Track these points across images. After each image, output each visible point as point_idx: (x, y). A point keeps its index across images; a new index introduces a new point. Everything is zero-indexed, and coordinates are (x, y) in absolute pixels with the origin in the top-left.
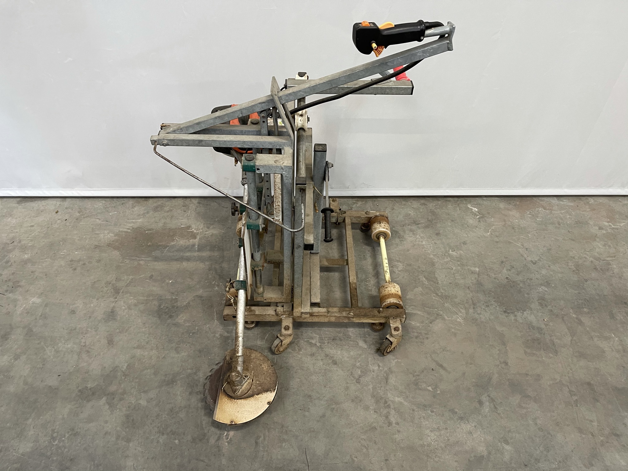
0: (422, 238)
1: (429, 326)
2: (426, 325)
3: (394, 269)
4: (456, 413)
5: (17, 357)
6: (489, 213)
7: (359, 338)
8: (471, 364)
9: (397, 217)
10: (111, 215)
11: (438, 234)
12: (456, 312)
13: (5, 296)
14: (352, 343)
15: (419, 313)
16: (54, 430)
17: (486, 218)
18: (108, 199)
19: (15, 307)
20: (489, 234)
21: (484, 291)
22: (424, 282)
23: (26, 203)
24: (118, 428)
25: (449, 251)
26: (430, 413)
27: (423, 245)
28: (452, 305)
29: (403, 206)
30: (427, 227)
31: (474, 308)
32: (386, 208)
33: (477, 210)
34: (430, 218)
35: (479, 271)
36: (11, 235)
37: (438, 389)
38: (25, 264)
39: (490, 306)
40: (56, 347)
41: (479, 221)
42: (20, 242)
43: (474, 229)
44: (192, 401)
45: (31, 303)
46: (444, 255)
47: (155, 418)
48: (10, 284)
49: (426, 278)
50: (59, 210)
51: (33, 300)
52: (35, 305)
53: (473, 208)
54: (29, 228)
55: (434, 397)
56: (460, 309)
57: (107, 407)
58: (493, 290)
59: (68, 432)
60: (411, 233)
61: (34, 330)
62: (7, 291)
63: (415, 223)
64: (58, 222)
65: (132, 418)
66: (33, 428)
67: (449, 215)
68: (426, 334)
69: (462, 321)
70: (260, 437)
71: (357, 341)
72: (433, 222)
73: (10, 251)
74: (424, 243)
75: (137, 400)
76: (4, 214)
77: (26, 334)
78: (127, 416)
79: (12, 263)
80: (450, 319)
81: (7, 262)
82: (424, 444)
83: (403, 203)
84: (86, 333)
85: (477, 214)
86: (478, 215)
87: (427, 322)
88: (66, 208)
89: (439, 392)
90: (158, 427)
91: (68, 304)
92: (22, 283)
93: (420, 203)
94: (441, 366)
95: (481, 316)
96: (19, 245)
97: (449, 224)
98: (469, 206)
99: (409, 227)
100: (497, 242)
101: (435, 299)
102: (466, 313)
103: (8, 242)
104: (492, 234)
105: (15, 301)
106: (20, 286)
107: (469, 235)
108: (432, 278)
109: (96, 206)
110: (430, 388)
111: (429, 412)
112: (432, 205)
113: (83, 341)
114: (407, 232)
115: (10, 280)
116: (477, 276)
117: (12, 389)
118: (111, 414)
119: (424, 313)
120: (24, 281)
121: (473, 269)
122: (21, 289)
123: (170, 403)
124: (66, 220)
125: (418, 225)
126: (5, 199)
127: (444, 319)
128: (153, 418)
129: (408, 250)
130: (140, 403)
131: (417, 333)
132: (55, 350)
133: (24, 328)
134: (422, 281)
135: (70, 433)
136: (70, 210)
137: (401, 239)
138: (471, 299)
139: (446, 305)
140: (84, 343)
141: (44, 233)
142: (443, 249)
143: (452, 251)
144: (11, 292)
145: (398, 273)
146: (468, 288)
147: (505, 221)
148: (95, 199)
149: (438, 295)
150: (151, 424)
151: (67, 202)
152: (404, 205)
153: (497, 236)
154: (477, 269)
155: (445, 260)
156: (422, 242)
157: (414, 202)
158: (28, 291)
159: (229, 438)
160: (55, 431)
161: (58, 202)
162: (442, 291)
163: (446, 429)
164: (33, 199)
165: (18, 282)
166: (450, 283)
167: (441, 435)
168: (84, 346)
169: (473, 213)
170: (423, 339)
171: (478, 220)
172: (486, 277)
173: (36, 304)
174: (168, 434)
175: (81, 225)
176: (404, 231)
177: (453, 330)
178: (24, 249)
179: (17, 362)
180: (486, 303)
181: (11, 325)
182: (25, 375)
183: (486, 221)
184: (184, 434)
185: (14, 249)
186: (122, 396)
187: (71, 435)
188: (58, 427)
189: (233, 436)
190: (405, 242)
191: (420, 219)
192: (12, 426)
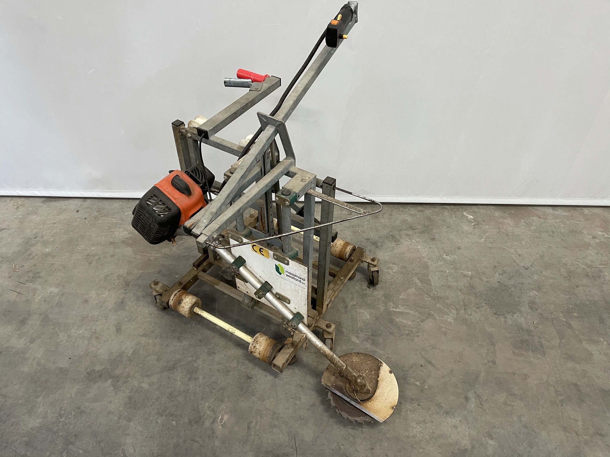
0: (417, 242)
1: (420, 325)
2: (417, 323)
3: (389, 270)
4: (442, 407)
5: (32, 341)
6: (484, 221)
7: (352, 334)
8: (459, 362)
9: (395, 222)
10: (126, 215)
11: (433, 239)
12: (447, 313)
13: (25, 285)
14: (345, 338)
15: (411, 312)
16: (62, 408)
17: (480, 225)
18: (124, 201)
19: (34, 295)
20: (483, 240)
21: (475, 294)
22: (418, 284)
23: (50, 203)
24: (121, 409)
25: (443, 255)
26: (417, 406)
27: (418, 249)
28: (443, 306)
29: (400, 213)
30: (423, 232)
31: (465, 309)
32: (385, 213)
33: (472, 218)
34: (426, 224)
35: (471, 275)
36: (35, 231)
37: (426, 385)
38: (46, 257)
39: (480, 308)
40: (68, 333)
41: (474, 228)
42: (42, 237)
43: (469, 236)
44: (191, 386)
45: (49, 292)
46: (439, 258)
47: (155, 401)
48: (31, 275)
49: (419, 280)
50: (80, 210)
51: (50, 289)
52: (52, 294)
53: (469, 216)
54: (52, 225)
55: (422, 391)
56: (451, 309)
57: (112, 388)
58: (485, 293)
59: (75, 410)
60: (408, 237)
61: (50, 317)
62: (27, 281)
63: (412, 228)
64: (79, 220)
65: (134, 400)
66: (43, 405)
67: (445, 221)
68: (417, 332)
69: (453, 321)
70: (252, 422)
71: (350, 336)
72: (429, 228)
73: (34, 245)
74: (419, 247)
75: (139, 384)
76: (29, 212)
77: (43, 320)
78: (130, 398)
79: (34, 256)
80: (441, 318)
81: (30, 255)
82: (409, 435)
83: (401, 209)
84: (97, 321)
85: (473, 221)
86: (473, 223)
87: (418, 321)
88: (86, 208)
89: (426, 387)
90: (158, 409)
91: (82, 294)
92: (42, 275)
93: (417, 210)
94: (430, 363)
95: (471, 317)
96: (42, 240)
97: (445, 230)
98: (465, 214)
99: (406, 232)
100: (490, 248)
101: (427, 300)
102: (457, 314)
103: (31, 237)
104: (486, 240)
105: (34, 290)
106: (40, 277)
107: (463, 241)
108: (425, 281)
109: (113, 207)
110: (418, 383)
111: (416, 405)
112: (428, 212)
113: (94, 327)
114: (403, 236)
115: (31, 271)
116: (469, 279)
117: (26, 369)
118: (115, 395)
119: (416, 312)
120: (44, 272)
121: (465, 272)
122: (40, 279)
123: (170, 388)
124: (85, 218)
125: (414, 230)
126: (31, 199)
127: (435, 319)
128: (153, 401)
129: (403, 254)
130: (142, 387)
131: (408, 331)
132: (68, 335)
133: (41, 314)
134: (415, 283)
135: (76, 411)
136: (89, 210)
137: (397, 243)
138: (463, 300)
139: (438, 305)
140: (95, 329)
141: (65, 229)
142: (437, 253)
143: (446, 255)
144: (32, 282)
145: (393, 275)
146: (460, 290)
147: (499, 228)
148: (112, 200)
149: (430, 296)
150: (151, 406)
151: (88, 202)
152: (402, 211)
153: (491, 243)
154: (470, 273)
155: (439, 264)
156: (417, 246)
157: (412, 209)
158: (46, 281)
159: (223, 422)
160: (63, 409)
161: (79, 202)
162: (435, 293)
163: (432, 422)
164: (57, 199)
165: (39, 273)
166: (443, 285)
167: (426, 428)
168: (94, 333)
169: (469, 220)
170: (414, 336)
171: (473, 227)
172: (478, 280)
173: (53, 293)
174: (166, 416)
175: (99, 223)
176: (401, 236)
177: (443, 329)
178: (45, 243)
179: (32, 345)
180: (477, 304)
181: (29, 311)
182: (39, 356)
183: (480, 227)
184: (181, 416)
185: (37, 243)
186: (126, 379)
187: (77, 413)
188: (65, 405)
189: (227, 420)
190: (400, 246)
191: (416, 225)
192: (24, 403)
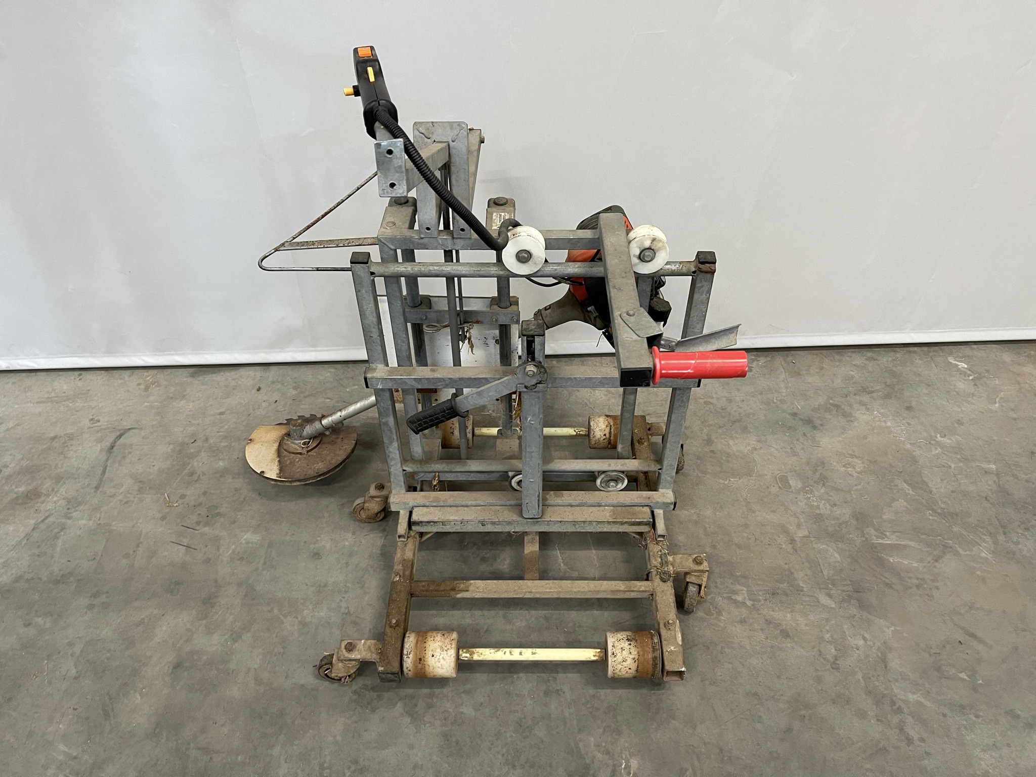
0: (881, 414)
1: (935, 567)
2: (929, 564)
3: (849, 469)
4: (1018, 717)
5: (236, 637)
6: (988, 371)
7: (818, 590)
8: (1024, 630)
9: (833, 382)
10: (348, 392)
11: (909, 408)
12: (977, 543)
13: (197, 532)
14: (807, 599)
15: (912, 544)
16: (323, 763)
17: (985, 379)
18: (339, 366)
19: (218, 550)
20: (997, 405)
21: (1015, 504)
22: (907, 491)
23: (205, 376)
24: (435, 758)
25: (936, 437)
26: (974, 718)
27: (888, 427)
28: (965, 529)
29: (837, 363)
30: (887, 396)
31: (1005, 533)
32: (810, 366)
33: (966, 366)
34: (889, 381)
35: (997, 469)
36: (190, 429)
37: (978, 678)
38: (221, 476)
39: (1031, 529)
40: (300, 618)
41: (975, 385)
42: (207, 440)
43: (970, 399)
44: (553, 707)
45: (244, 542)
46: (930, 443)
47: (494, 739)
48: (203, 511)
49: (909, 485)
50: (261, 386)
51: (245, 537)
52: (250, 545)
53: (959, 364)
54: (218, 417)
55: (975, 690)
56: (981, 535)
57: (407, 720)
58: (1029, 500)
59: (349, 768)
60: (864, 407)
61: (258, 588)
62: (198, 523)
63: (864, 390)
64: (264, 404)
65: (454, 740)
66: (286, 762)
67: (919, 375)
68: (933, 581)
69: (991, 555)
70: (686, 770)
71: (816, 595)
72: (896, 390)
73: (192, 456)
74: (889, 424)
75: (456, 707)
76: (171, 395)
77: (246, 595)
78: (446, 736)
79: (199, 476)
80: (968, 553)
81: (192, 474)
82: (976, 774)
83: (837, 357)
84: (346, 592)
85: (969, 372)
86: (971, 375)
87: (929, 559)
88: (273, 382)
89: (981, 682)
90: (503, 755)
91: (305, 542)
92: (222, 510)
93: (865, 358)
94: (973, 636)
95: (1020, 546)
96: (206, 445)
97: (925, 391)
98: (951, 360)
99: (857, 397)
100: (1015, 419)
101: (933, 520)
102: (994, 542)
103: (186, 440)
104: (1002, 406)
105: (216, 540)
106: (219, 514)
107: (963, 409)
108: (918, 483)
109: (321, 378)
110: (963, 676)
111: (972, 716)
112: (886, 359)
113: (344, 605)
114: (855, 406)
115: (200, 504)
116: (995, 478)
117: (235, 692)
118: (416, 732)
119: (921, 544)
120: (225, 505)
121: (985, 466)
122: (222, 519)
123: (514, 712)
124: (276, 401)
125: (871, 393)
126: (169, 371)
127: (957, 554)
128: (491, 738)
129: (865, 437)
130: (462, 713)
131: (917, 579)
132: (300, 622)
133: (239, 585)
134: (902, 489)
135: (353, 768)
136: (279, 386)
137: (849, 419)
138: (996, 517)
139: (956, 529)
140: (346, 608)
141: (244, 424)
142: (925, 434)
143: (942, 437)
144: (207, 524)
145: (857, 476)
146: (986, 498)
147: (1019, 383)
148: (317, 366)
149: (936, 512)
150: (490, 749)
151: (273, 372)
152: (839, 361)
153: (1012, 410)
154: (994, 467)
155: (934, 453)
156: (885, 422)
157: (854, 355)
158: (234, 522)
159: (632, 772)
160: (325, 765)
161: (258, 372)
162: (943, 506)
163: (1009, 745)
164: (215, 369)
165: (216, 507)
166: (953, 492)
167: (1001, 757)
168: (346, 614)
169: (961, 371)
170: (931, 589)
171: (973, 383)
172: (1012, 478)
173: (252, 543)
174: (523, 767)
175: (302, 409)
176: (850, 405)
177: (978, 573)
178: (215, 452)
179: (236, 645)
180: (1023, 523)
181: (216, 581)
182: (256, 666)
183: (986, 383)
184: (551, 766)
185: (200, 451)
186: (430, 701)
187: (355, 771)
188: (328, 758)
189: (639, 769)
190: (856, 424)
191: (872, 385)
192: (247, 760)
